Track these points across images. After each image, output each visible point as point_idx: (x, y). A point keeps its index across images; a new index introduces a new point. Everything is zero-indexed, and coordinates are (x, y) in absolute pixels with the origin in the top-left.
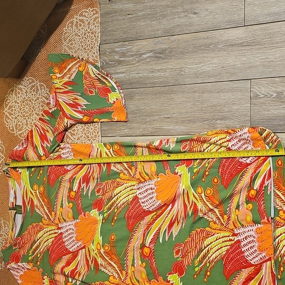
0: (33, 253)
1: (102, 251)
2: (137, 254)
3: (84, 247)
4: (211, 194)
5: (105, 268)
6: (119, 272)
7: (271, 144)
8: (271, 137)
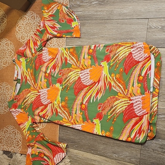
0: (24, 104)
1: (60, 105)
2: (79, 107)
3: (51, 103)
4: (119, 77)
5: (61, 114)
6: (68, 116)
7: (155, 54)
8: (155, 50)
